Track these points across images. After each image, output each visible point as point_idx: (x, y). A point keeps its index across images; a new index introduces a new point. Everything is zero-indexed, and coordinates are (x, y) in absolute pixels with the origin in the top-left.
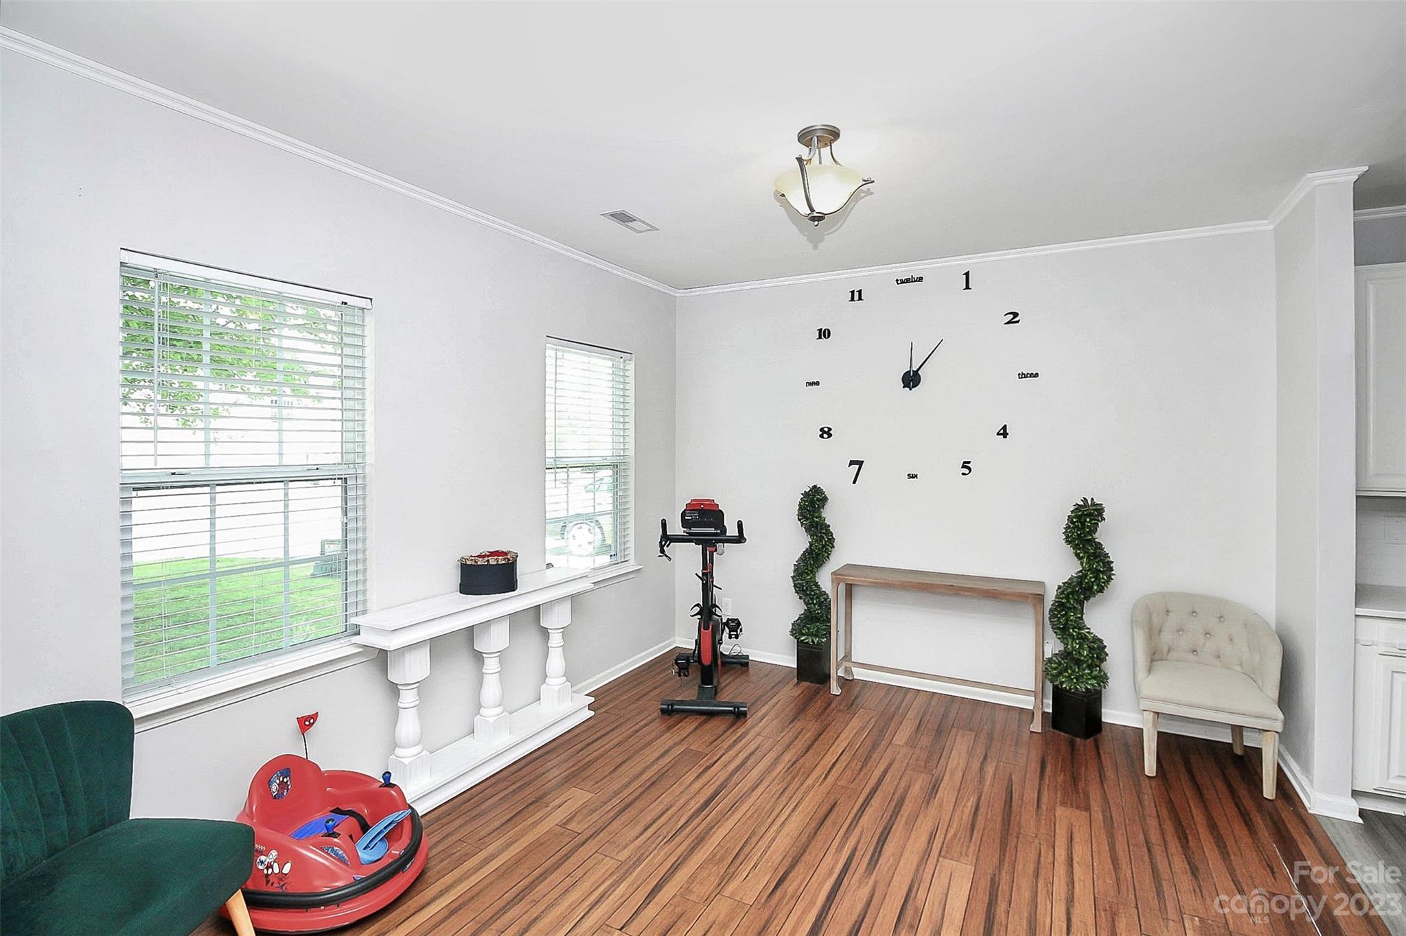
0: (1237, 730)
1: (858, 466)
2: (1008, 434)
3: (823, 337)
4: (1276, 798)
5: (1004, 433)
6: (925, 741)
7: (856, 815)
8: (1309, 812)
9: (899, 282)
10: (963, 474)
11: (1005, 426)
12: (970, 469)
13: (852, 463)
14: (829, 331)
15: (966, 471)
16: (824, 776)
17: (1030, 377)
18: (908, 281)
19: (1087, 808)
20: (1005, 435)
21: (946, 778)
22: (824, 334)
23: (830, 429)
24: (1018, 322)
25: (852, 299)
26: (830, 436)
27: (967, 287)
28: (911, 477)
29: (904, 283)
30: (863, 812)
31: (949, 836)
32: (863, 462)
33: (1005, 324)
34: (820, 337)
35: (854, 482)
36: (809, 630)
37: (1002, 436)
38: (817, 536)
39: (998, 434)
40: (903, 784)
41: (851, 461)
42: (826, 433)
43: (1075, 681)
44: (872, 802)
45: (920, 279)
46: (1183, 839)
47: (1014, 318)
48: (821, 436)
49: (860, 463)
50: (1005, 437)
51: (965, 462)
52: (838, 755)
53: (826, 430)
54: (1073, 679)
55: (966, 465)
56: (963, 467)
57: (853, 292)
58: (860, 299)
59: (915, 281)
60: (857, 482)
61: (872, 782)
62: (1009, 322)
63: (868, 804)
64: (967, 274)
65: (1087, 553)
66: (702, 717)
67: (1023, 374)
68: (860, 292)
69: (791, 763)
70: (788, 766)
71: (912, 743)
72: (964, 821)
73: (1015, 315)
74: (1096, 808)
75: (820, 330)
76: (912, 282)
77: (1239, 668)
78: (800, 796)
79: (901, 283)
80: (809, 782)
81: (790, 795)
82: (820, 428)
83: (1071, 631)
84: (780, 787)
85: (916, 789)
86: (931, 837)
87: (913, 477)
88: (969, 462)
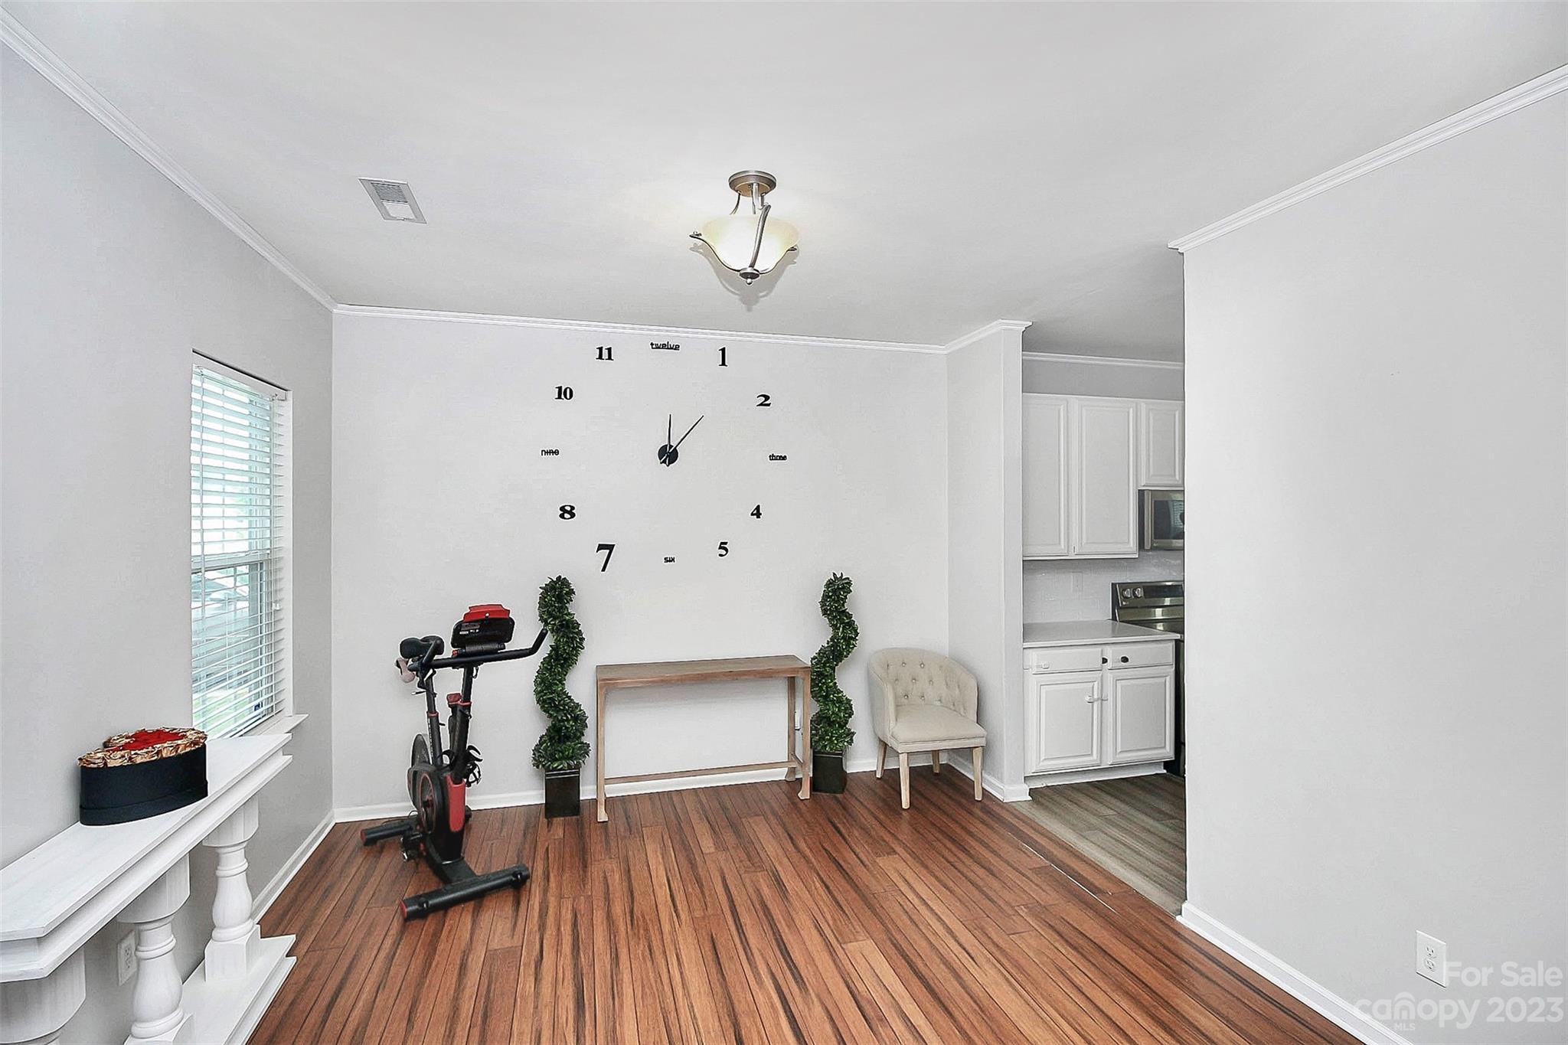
0: (935, 753)
1: (608, 551)
2: (761, 514)
3: (563, 396)
4: (983, 797)
5: (757, 513)
6: (730, 838)
7: (742, 943)
8: (1004, 801)
9: (654, 346)
10: (721, 555)
11: (758, 506)
12: (726, 550)
13: (601, 547)
14: (571, 391)
15: (724, 552)
16: (674, 914)
17: (780, 459)
18: (664, 346)
19: (895, 852)
20: (758, 515)
21: (779, 868)
22: (564, 393)
23: (573, 508)
24: (769, 405)
25: (600, 357)
26: (573, 515)
27: (723, 364)
28: (668, 561)
29: (659, 348)
30: (744, 934)
31: (831, 923)
32: (614, 545)
33: (759, 405)
34: (560, 397)
35: (603, 570)
36: (563, 754)
37: (755, 517)
38: (568, 638)
39: (752, 514)
40: (751, 890)
41: (600, 545)
42: (567, 512)
43: (836, 742)
44: (742, 920)
45: (677, 348)
46: (964, 850)
47: (766, 400)
48: (562, 516)
49: (610, 548)
50: (758, 517)
51: (722, 543)
52: (667, 885)
53: (568, 508)
54: (833, 741)
55: (723, 546)
56: (720, 548)
57: (601, 349)
58: (610, 358)
59: (671, 348)
60: (606, 570)
61: (723, 898)
62: (761, 405)
63: (741, 926)
64: (723, 350)
65: (844, 623)
66: (467, 904)
67: (773, 456)
68: (609, 350)
69: (628, 915)
70: (629, 922)
71: (720, 846)
72: (829, 903)
73: (767, 398)
74: (898, 849)
75: (560, 388)
76: (668, 348)
77: (938, 703)
78: (673, 948)
79: (656, 348)
80: (666, 928)
81: (661, 951)
82: (561, 506)
83: (832, 696)
84: (643, 944)
85: (766, 891)
86: (819, 931)
87: (670, 561)
88: (726, 543)
